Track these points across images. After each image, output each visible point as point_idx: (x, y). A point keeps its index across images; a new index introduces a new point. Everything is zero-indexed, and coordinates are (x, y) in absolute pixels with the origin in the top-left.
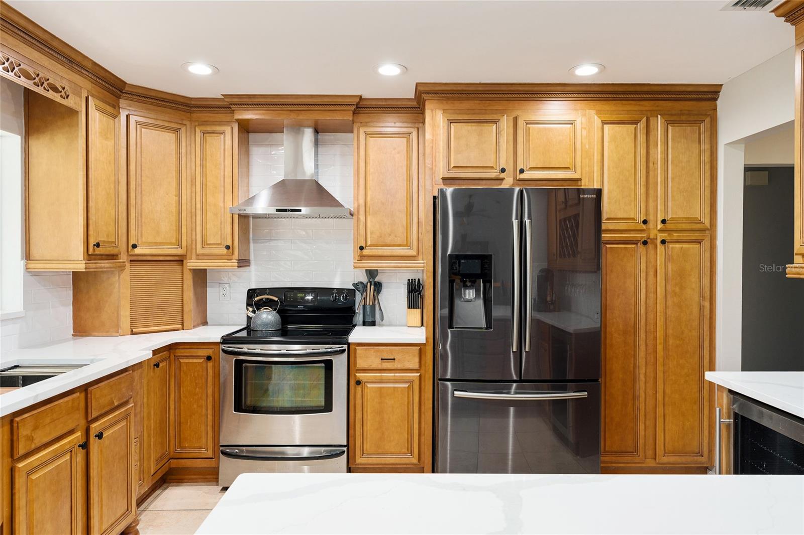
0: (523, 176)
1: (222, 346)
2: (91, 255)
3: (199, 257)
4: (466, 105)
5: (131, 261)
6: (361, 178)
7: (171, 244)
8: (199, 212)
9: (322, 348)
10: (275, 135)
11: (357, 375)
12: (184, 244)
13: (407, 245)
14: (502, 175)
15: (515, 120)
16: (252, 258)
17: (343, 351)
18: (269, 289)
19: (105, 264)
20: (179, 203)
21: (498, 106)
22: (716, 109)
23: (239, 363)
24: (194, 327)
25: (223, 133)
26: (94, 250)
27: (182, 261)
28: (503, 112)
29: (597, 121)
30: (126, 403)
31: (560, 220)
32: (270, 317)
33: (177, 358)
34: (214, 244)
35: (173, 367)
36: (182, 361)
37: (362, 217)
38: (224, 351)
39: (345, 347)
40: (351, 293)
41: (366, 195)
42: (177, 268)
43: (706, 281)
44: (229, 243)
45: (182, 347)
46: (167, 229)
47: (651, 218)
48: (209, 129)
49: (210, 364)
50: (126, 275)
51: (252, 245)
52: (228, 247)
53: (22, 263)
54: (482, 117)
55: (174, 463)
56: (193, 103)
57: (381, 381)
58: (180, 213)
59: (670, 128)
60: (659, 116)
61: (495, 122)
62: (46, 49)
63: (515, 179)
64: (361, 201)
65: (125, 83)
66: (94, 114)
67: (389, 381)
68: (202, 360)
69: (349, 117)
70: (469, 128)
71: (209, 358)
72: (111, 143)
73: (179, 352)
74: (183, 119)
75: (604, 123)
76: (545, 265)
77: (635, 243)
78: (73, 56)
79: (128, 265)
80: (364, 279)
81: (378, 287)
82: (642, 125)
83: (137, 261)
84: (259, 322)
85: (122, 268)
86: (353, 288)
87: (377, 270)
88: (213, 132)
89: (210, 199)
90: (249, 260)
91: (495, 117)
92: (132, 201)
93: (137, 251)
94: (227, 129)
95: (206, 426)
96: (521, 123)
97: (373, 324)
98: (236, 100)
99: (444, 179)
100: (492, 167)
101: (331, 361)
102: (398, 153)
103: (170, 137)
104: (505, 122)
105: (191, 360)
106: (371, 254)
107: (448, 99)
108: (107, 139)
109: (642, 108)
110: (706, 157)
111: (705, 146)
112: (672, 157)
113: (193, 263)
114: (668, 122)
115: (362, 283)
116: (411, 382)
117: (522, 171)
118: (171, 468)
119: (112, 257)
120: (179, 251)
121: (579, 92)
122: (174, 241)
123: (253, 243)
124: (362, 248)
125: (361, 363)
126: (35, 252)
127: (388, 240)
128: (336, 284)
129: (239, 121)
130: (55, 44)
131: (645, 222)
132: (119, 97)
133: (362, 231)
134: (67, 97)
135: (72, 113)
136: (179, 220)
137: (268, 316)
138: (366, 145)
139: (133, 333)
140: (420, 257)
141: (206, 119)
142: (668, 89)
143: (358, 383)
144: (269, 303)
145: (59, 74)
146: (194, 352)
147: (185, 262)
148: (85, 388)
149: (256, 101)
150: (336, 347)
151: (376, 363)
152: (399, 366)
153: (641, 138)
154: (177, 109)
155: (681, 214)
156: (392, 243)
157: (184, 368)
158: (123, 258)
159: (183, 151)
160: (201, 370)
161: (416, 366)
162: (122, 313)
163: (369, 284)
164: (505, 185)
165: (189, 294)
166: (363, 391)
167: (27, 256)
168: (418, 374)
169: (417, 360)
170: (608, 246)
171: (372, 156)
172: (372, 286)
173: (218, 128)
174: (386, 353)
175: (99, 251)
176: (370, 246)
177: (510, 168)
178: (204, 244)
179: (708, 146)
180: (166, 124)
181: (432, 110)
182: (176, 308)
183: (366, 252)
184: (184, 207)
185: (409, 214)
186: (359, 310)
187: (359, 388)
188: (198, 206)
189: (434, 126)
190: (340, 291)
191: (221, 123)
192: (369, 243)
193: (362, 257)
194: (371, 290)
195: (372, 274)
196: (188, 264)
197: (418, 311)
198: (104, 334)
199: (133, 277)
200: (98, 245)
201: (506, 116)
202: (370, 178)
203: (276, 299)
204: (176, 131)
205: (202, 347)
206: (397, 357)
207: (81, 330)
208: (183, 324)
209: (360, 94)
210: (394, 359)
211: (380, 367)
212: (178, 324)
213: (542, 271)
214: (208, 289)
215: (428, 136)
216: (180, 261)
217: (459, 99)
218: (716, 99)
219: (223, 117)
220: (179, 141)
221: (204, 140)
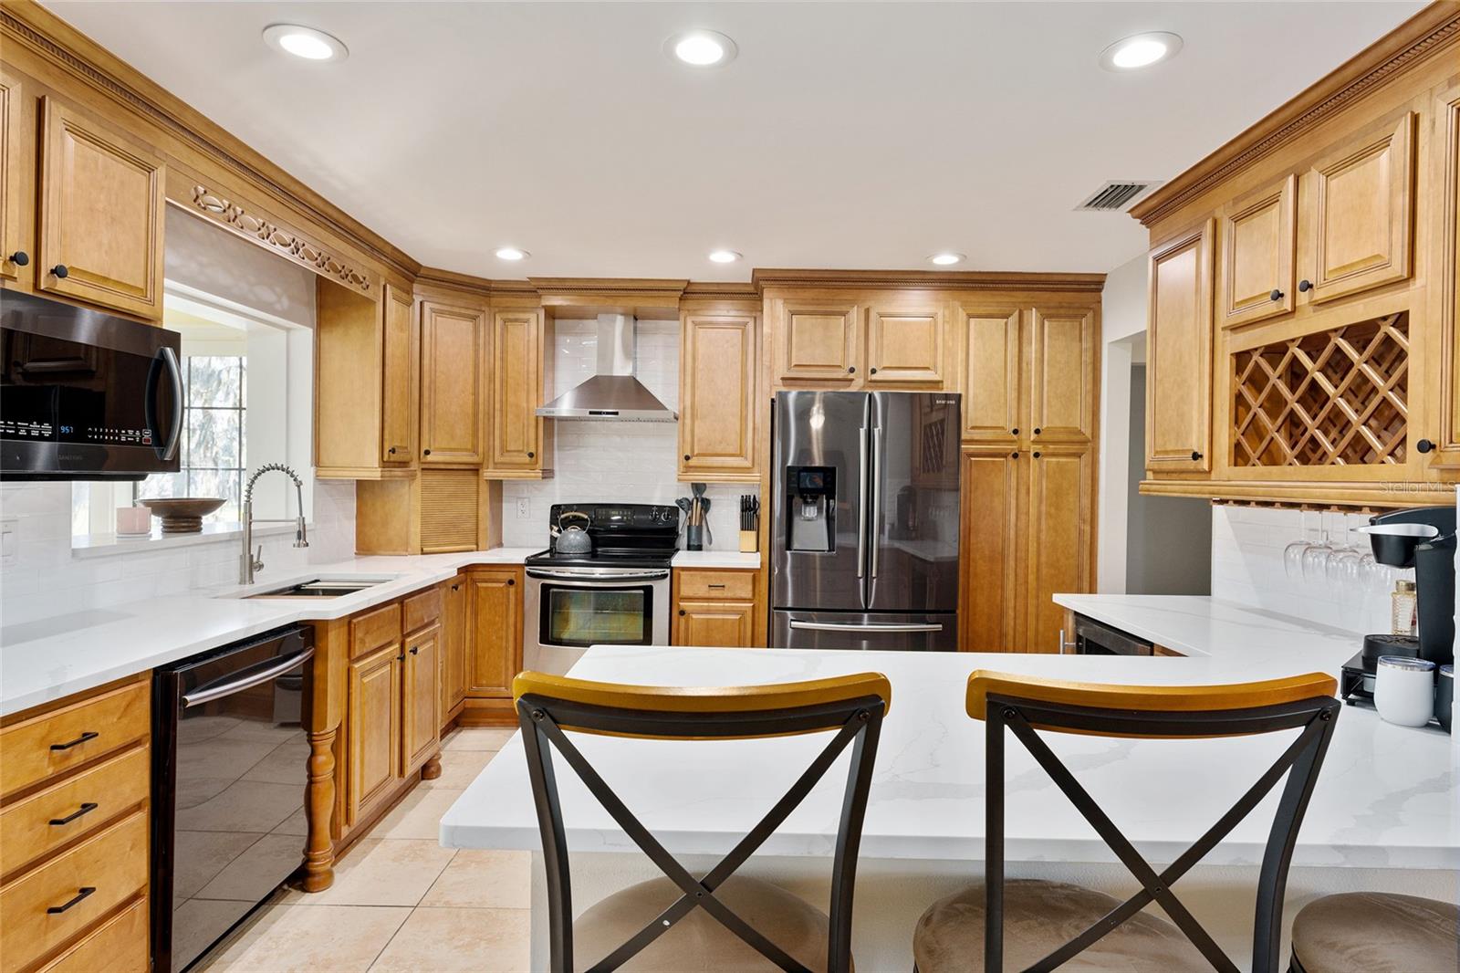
0: (874, 377)
1: (527, 568)
2: (387, 462)
3: (497, 465)
4: (809, 294)
5: (423, 469)
6: (689, 374)
7: (466, 450)
8: (498, 414)
9: (641, 572)
10: (586, 322)
11: (681, 604)
12: (481, 450)
13: (740, 455)
14: (851, 376)
15: (867, 311)
16: (556, 468)
17: (665, 576)
18: (577, 505)
19: (398, 472)
20: (476, 403)
21: (848, 295)
22: (1100, 302)
23: (545, 588)
24: (490, 548)
25: (527, 321)
26: (389, 457)
27: (477, 470)
28: (852, 303)
29: (962, 315)
30: (431, 623)
31: (925, 427)
32: (578, 538)
33: (474, 581)
34: (515, 451)
35: (470, 592)
36: (479, 584)
37: (688, 421)
38: (528, 573)
39: (668, 571)
40: (673, 511)
41: (693, 395)
42: (473, 478)
43: (1086, 502)
44: (532, 450)
45: (480, 569)
46: (461, 433)
47: (1023, 427)
48: (510, 316)
49: (512, 589)
50: (417, 485)
51: (556, 452)
52: (531, 455)
53: (312, 469)
54: (829, 309)
55: (470, 703)
56: (493, 285)
57: (708, 611)
58: (476, 414)
59: (1046, 323)
60: (1034, 309)
61: (844, 314)
62: (353, 239)
63: (866, 379)
64: (688, 403)
65: (421, 266)
66: (391, 303)
67: (716, 611)
68: (502, 585)
69: (674, 304)
70: (814, 321)
71: (511, 582)
72: (405, 335)
73: (477, 575)
74: (481, 305)
75: (970, 316)
76: (907, 482)
77: (1005, 456)
78: (376, 242)
79: (419, 474)
80: (690, 496)
81: (706, 504)
82: (1014, 319)
83: (430, 468)
84: (566, 543)
85: (412, 477)
86: (677, 505)
87: (705, 484)
88: (516, 320)
89: (511, 399)
90: (553, 471)
91: (844, 308)
92: (426, 400)
93: (430, 458)
94: (532, 317)
95: (506, 660)
96: (873, 315)
97: (699, 548)
98: (543, 284)
99: (783, 379)
100: (840, 366)
101: (651, 587)
102: (732, 347)
103: (467, 326)
104: (855, 314)
105: (490, 585)
106: (698, 465)
107: (790, 287)
108: (402, 330)
109: (1014, 300)
110: (1087, 357)
111: (1087, 344)
112: (1049, 357)
113: (489, 473)
114: (1045, 317)
115: (687, 499)
116: (743, 613)
117: (874, 371)
118: (465, 709)
119: (404, 464)
120: (475, 459)
121: (941, 281)
122: (469, 447)
123: (559, 450)
124: (687, 458)
125: (685, 590)
126: (324, 460)
127: (719, 449)
128: (656, 501)
129: (544, 307)
130: (361, 232)
131: (1016, 432)
132: (412, 282)
133: (688, 438)
134: (368, 286)
135: (372, 303)
136: (475, 423)
137: (575, 538)
138: (694, 337)
139: (423, 553)
140: (756, 469)
141: (508, 305)
142: (1043, 278)
143: (682, 613)
144: (576, 521)
145: (361, 263)
146: (494, 575)
147: (481, 471)
148: (401, 600)
149: (568, 285)
150: (658, 571)
151: (702, 590)
152: (730, 595)
153: (1013, 334)
154: (475, 293)
155: (1058, 423)
156: (723, 452)
157: (482, 593)
158: (415, 466)
159: (481, 341)
160: (501, 596)
161: (749, 595)
162: (412, 529)
163: (695, 501)
164: (854, 388)
165: (485, 510)
166: (687, 622)
167: (317, 462)
168: (752, 605)
169: (750, 587)
170: (973, 459)
171: (701, 349)
172: (699, 504)
173: (522, 316)
174: (715, 579)
175: (394, 457)
176: (698, 455)
177: (860, 368)
178: (504, 450)
179: (1090, 345)
180: (463, 311)
181: (771, 299)
182: (470, 525)
183: (692, 462)
184: (481, 408)
185: (743, 419)
186: (682, 530)
187: (682, 620)
188: (498, 406)
189: (773, 317)
190: (661, 508)
191: (524, 310)
192: (696, 452)
193: (688, 469)
194: (697, 507)
195: (699, 488)
196: (485, 474)
197: (753, 534)
198: (391, 553)
199: (425, 488)
200: (393, 451)
201: (856, 307)
202: (699, 375)
203: (586, 517)
204: (474, 318)
205: (503, 569)
206: (727, 584)
207: (365, 548)
208: (477, 545)
209: (688, 278)
210: (723, 586)
211: (707, 595)
212: (471, 544)
213: (904, 489)
214: (504, 504)
215: (766, 329)
216: (475, 470)
217: (803, 287)
218: (1100, 290)
219: (527, 302)
220: (476, 331)
221: (505, 329)
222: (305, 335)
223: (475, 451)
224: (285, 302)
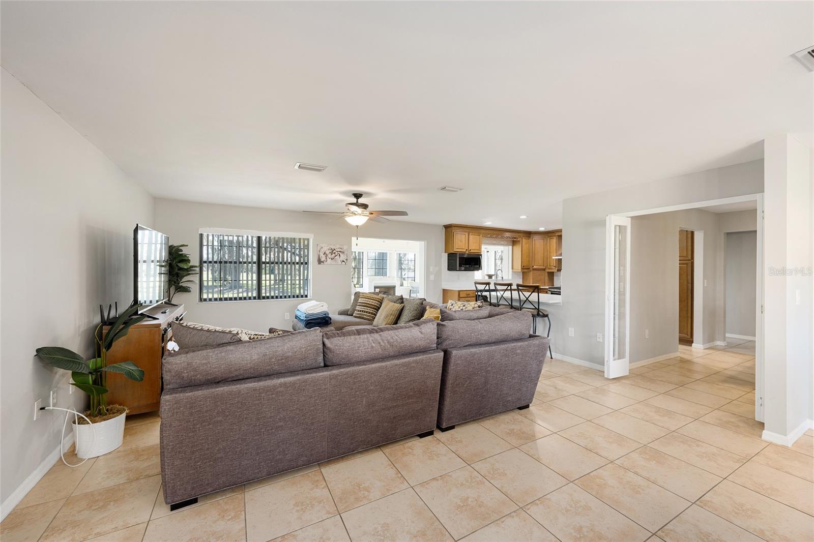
2: (522, 268)
3: (549, 269)
7: (542, 266)
8: (549, 258)
19: (526, 270)
20: (544, 256)
34: (552, 266)
44: (555, 265)
46: (541, 262)
50: (531, 273)
52: (555, 267)
56: (547, 232)
58: (544, 258)
62: (514, 232)
65: (531, 232)
66: (524, 240)
72: (528, 245)
74: (545, 237)
79: (532, 271)
83: (534, 270)
89: (551, 256)
92: (533, 256)
93: (534, 267)
103: (542, 241)
113: (548, 270)
119: (528, 269)
126: (514, 268)
129: (557, 235)
132: (530, 234)
134: (518, 239)
135: (519, 241)
136: (544, 260)
141: (550, 235)
145: (516, 235)
158: (531, 269)
159: (545, 244)
165: (547, 278)
167: (512, 268)
173: (553, 238)
178: (550, 265)
191: (553, 236)
196: (546, 270)
199: (533, 273)
200: (524, 266)
204: (544, 239)
214: (555, 277)
216: (544, 270)
219: (554, 234)
220: (544, 242)
221: (550, 241)
222: (511, 247)
223: (544, 266)
224: (506, 243)
